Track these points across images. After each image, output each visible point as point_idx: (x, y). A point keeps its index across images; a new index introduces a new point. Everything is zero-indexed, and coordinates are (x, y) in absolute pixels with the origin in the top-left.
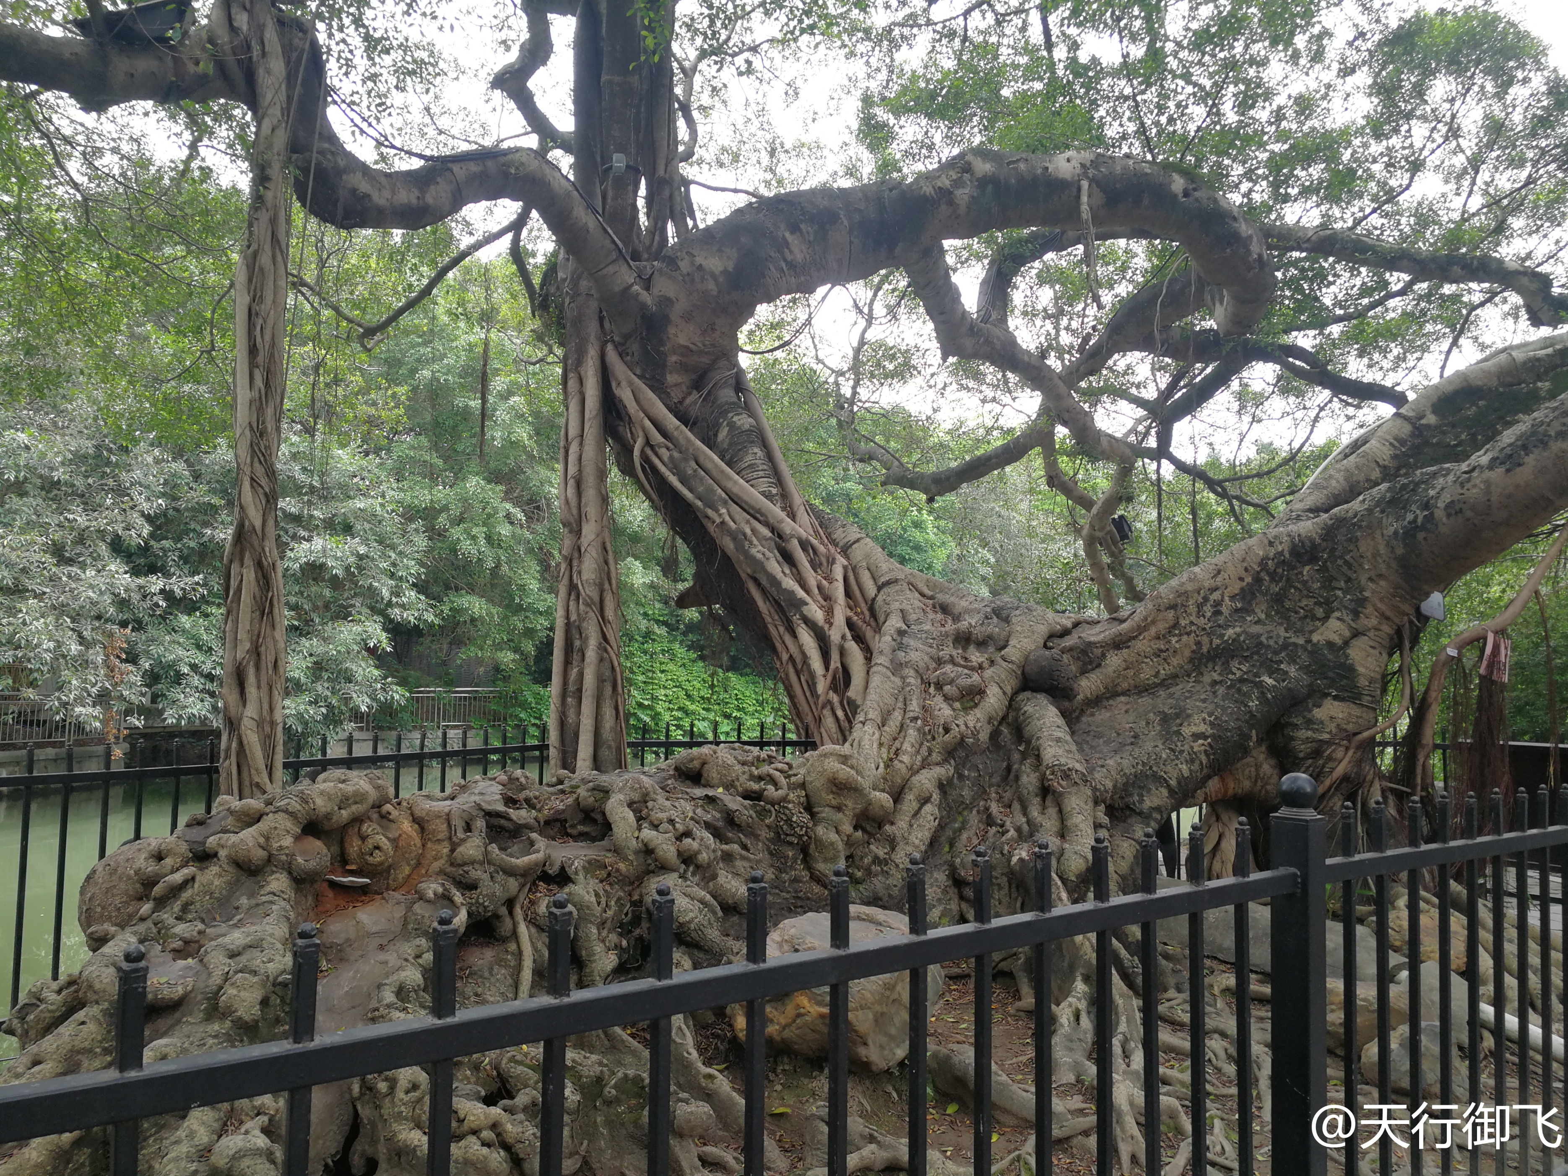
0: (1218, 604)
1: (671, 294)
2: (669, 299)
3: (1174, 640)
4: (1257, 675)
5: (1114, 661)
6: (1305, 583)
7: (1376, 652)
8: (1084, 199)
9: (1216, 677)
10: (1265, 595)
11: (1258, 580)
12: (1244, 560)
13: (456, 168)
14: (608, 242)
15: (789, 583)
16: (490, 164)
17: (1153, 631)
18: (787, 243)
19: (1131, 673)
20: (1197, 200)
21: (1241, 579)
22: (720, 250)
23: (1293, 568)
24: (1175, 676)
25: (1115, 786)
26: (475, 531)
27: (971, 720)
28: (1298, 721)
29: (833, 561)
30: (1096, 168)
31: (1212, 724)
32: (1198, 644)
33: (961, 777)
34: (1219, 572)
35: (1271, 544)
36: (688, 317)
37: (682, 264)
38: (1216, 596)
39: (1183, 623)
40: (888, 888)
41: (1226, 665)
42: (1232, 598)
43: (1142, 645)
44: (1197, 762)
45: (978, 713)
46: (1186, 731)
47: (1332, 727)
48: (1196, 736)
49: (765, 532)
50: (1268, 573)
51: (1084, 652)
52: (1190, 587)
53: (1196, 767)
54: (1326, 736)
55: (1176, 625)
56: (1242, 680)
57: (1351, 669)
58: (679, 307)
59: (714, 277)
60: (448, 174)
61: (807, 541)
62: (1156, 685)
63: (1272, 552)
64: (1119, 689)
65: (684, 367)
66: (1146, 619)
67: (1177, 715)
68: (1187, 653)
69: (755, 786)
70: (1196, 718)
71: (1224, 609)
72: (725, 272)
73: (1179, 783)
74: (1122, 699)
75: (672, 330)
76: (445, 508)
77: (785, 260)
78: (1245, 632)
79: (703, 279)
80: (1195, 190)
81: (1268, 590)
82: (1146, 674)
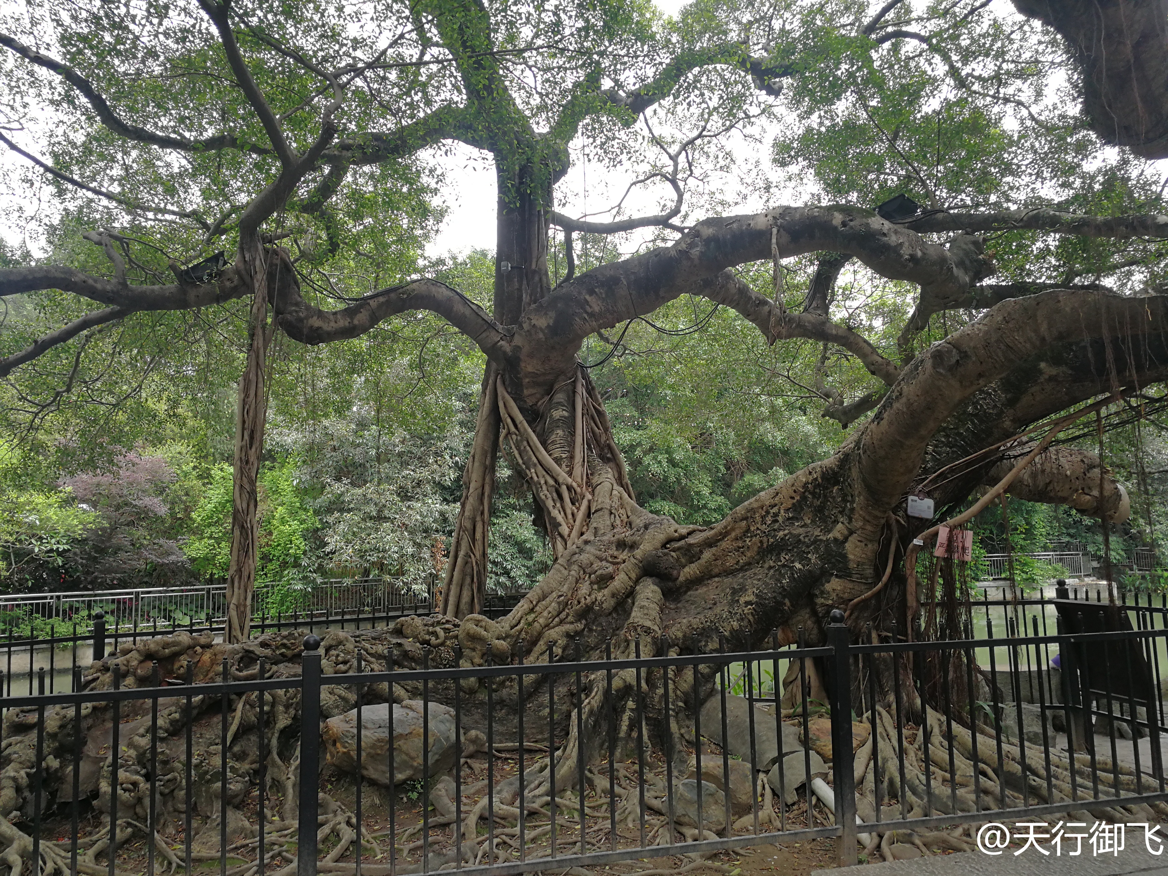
0: (776, 515)
1: (520, 344)
2: (519, 347)
3: (748, 540)
4: (793, 562)
5: (707, 555)
6: (834, 498)
7: (863, 544)
8: (774, 240)
9: (772, 563)
10: (810, 507)
11: (804, 498)
12: (793, 485)
13: (371, 302)
14: (480, 320)
15: (555, 513)
16: (392, 295)
17: (733, 535)
18: (587, 302)
19: (719, 562)
20: (852, 228)
21: (792, 498)
22: (546, 314)
23: (827, 488)
24: (749, 564)
25: (684, 636)
26: (660, 458)
27: (600, 596)
28: (817, 592)
29: (583, 497)
30: (783, 218)
31: (757, 596)
32: (761, 542)
33: (591, 630)
34: (777, 494)
35: (810, 473)
36: (531, 355)
37: (524, 325)
38: (775, 510)
39: (752, 529)
40: (510, 694)
41: (779, 554)
42: (787, 510)
43: (725, 544)
44: (746, 621)
45: (606, 591)
46: (742, 600)
47: (834, 595)
48: (747, 603)
49: (551, 482)
50: (810, 493)
51: (688, 550)
52: (755, 505)
53: (745, 623)
54: (830, 602)
55: (748, 530)
56: (784, 566)
57: (844, 557)
58: (525, 350)
59: (541, 329)
60: (367, 307)
61: (572, 487)
62: (737, 570)
63: (811, 478)
64: (713, 573)
65: (536, 384)
66: (726, 527)
67: (741, 589)
68: (756, 549)
69: (427, 637)
70: (750, 592)
71: (780, 519)
72: (548, 326)
73: (731, 633)
74: (716, 579)
75: (523, 365)
76: (639, 444)
77: (586, 312)
78: (790, 533)
79: (536, 333)
80: (851, 220)
81: (812, 503)
82: (730, 562)
